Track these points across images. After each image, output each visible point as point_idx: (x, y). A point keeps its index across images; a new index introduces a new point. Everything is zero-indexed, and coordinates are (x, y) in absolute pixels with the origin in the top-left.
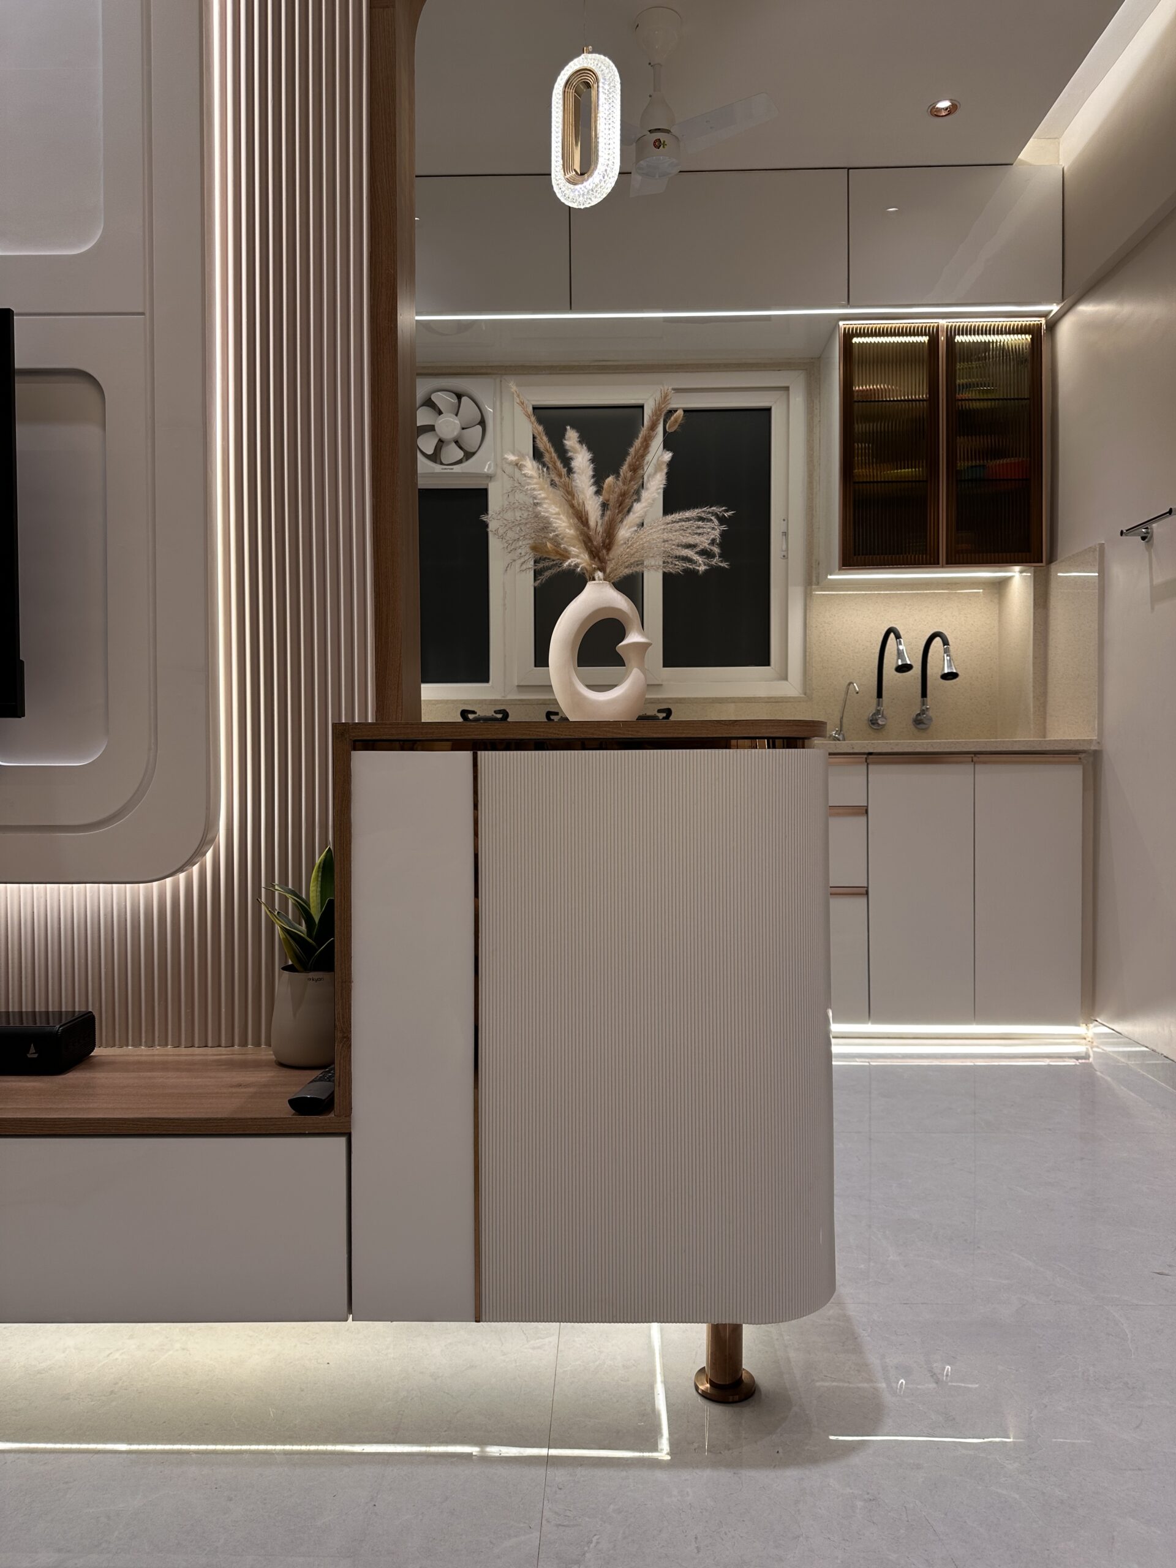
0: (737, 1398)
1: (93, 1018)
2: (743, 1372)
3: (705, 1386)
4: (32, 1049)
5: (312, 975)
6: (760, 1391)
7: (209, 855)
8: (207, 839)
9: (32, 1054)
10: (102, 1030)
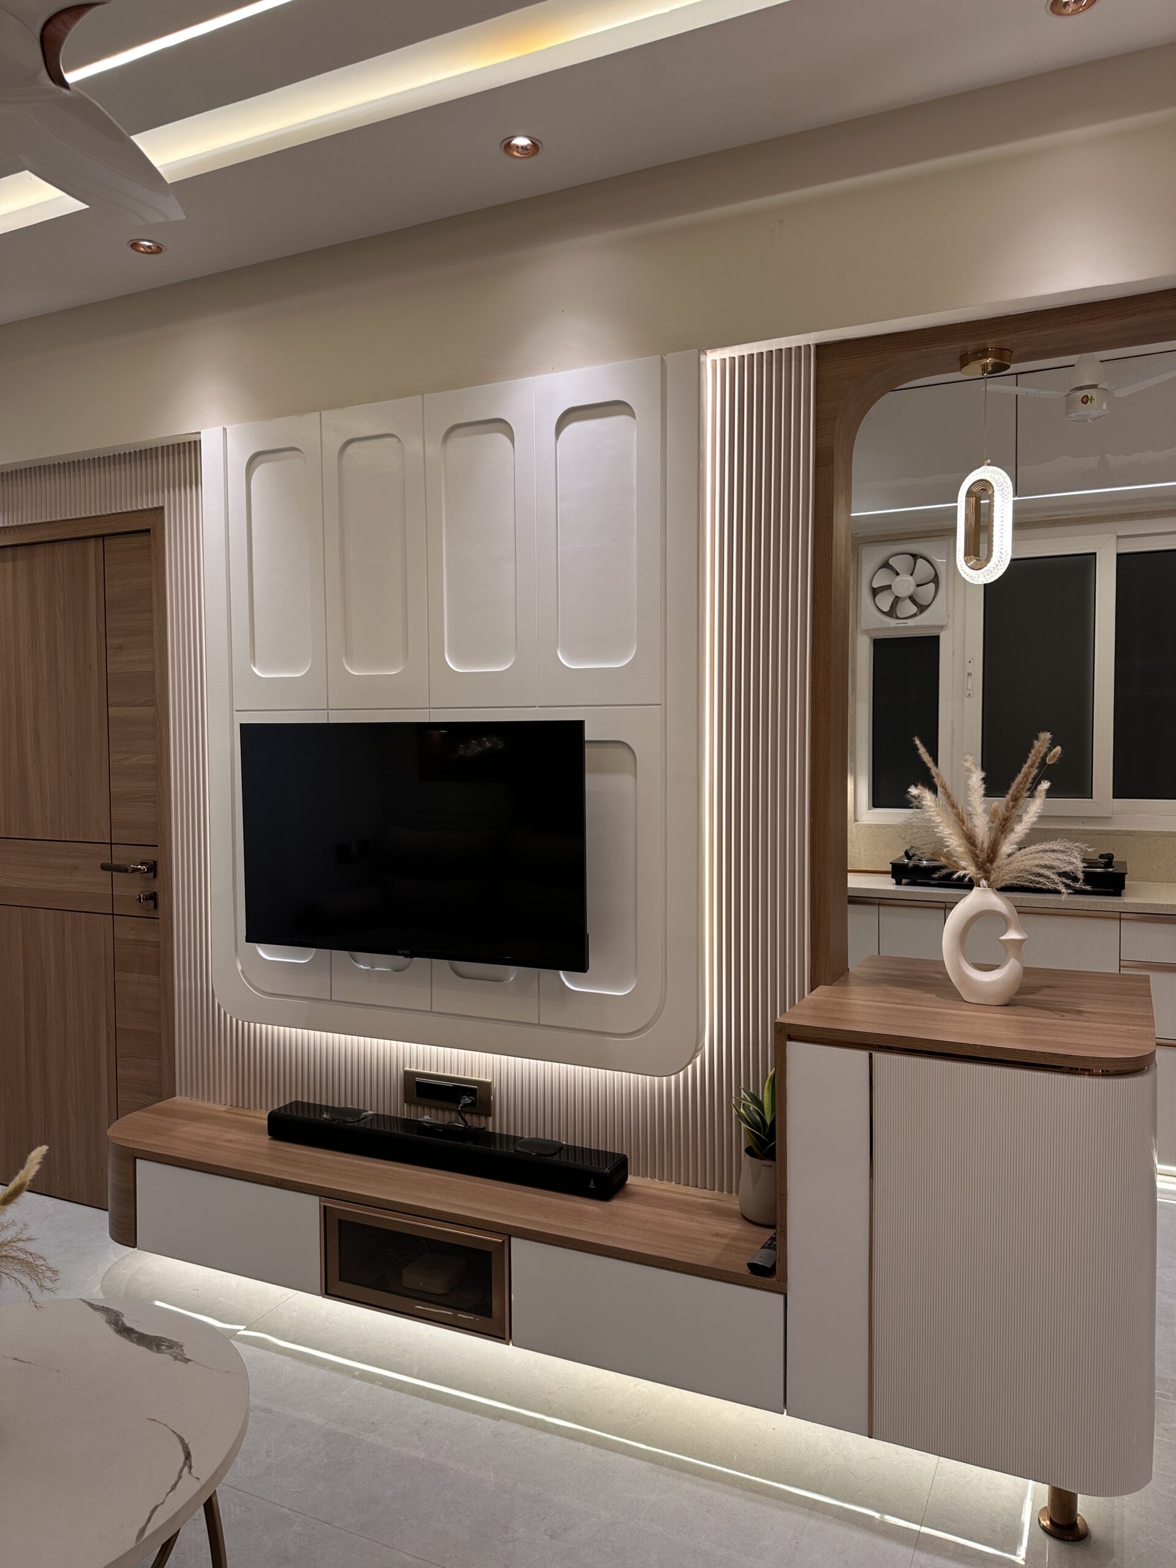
0: (1070, 1538)
1: (626, 1160)
2: (1078, 1518)
3: (1046, 1523)
4: (592, 1183)
5: (764, 1162)
6: (1091, 1537)
7: (698, 1059)
8: (698, 1048)
9: (592, 1185)
10: (632, 1166)
